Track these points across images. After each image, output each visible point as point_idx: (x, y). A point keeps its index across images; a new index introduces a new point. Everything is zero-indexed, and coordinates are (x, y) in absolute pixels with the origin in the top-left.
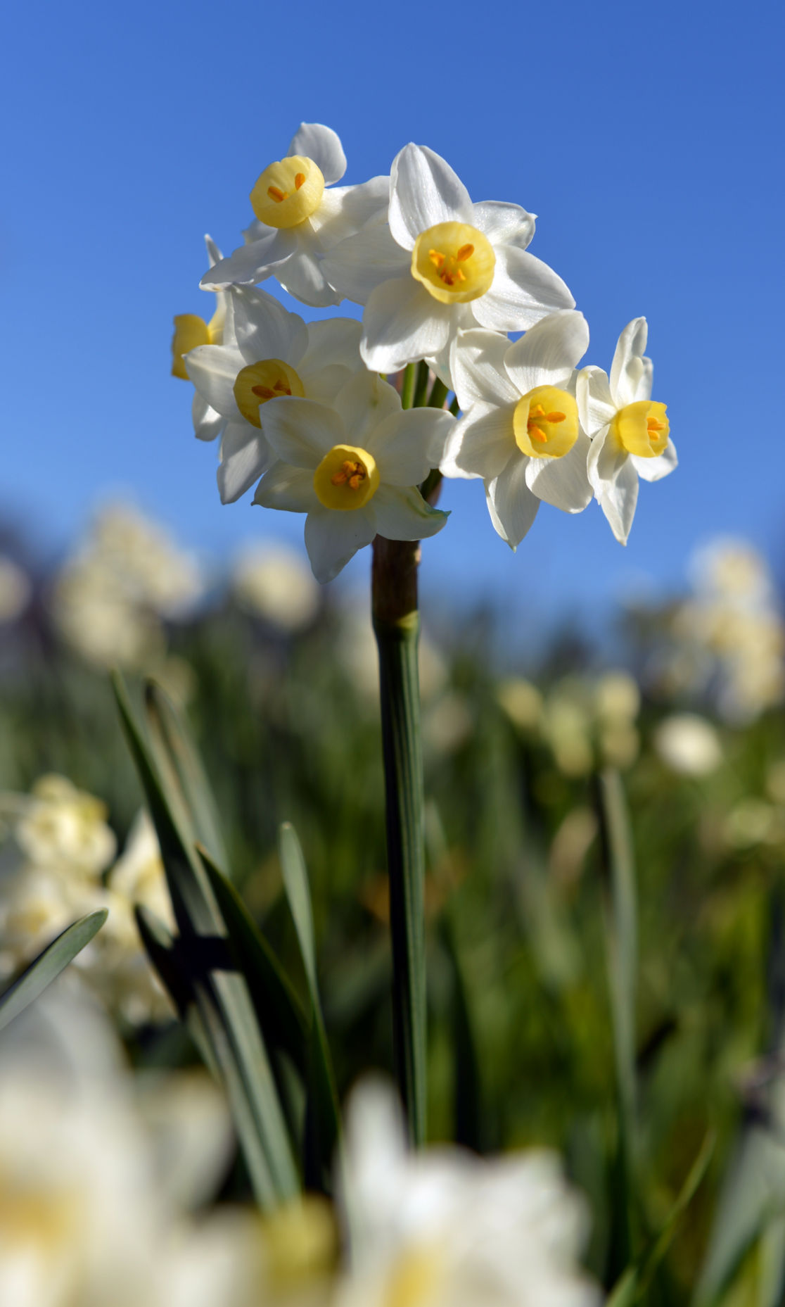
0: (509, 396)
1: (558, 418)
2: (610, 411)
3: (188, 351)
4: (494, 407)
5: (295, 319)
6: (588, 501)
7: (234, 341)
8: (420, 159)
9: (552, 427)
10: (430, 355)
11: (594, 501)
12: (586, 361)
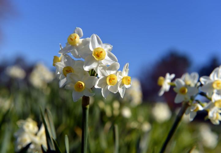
0: (106, 75)
1: (114, 79)
2: (122, 77)
3: (56, 63)
4: (104, 77)
5: (73, 60)
6: (117, 91)
7: (63, 62)
8: (95, 37)
9: (113, 80)
10: (94, 68)
11: (118, 92)
12: (119, 70)
